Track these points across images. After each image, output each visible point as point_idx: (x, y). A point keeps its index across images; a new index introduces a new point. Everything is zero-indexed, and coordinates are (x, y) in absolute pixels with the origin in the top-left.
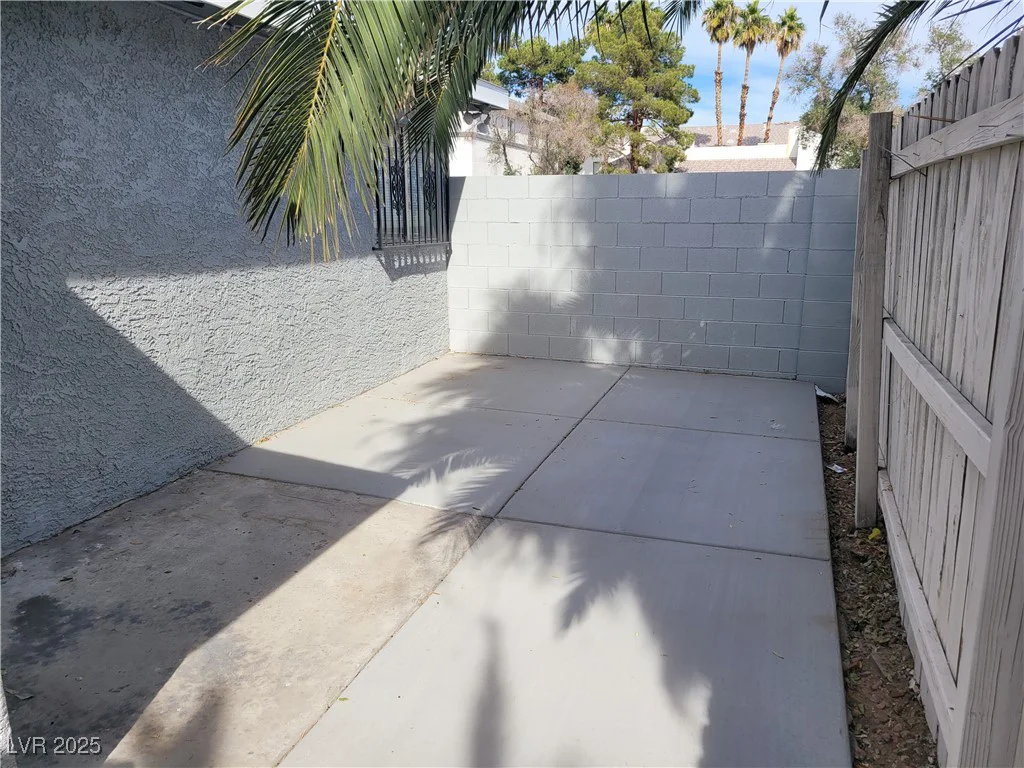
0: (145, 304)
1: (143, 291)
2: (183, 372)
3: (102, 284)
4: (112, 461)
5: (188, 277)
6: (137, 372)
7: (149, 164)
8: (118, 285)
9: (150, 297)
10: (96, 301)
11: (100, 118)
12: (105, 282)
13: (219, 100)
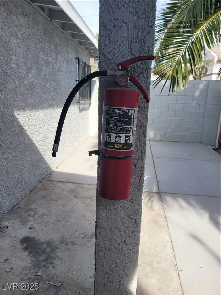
0: (32, 120)
1: (31, 116)
2: (40, 145)
3: (22, 113)
4: (24, 179)
5: (41, 110)
6: (30, 146)
7: (33, 68)
8: (26, 113)
9: (32, 118)
10: (21, 119)
11: (21, 48)
12: (22, 112)
13: (47, 46)
